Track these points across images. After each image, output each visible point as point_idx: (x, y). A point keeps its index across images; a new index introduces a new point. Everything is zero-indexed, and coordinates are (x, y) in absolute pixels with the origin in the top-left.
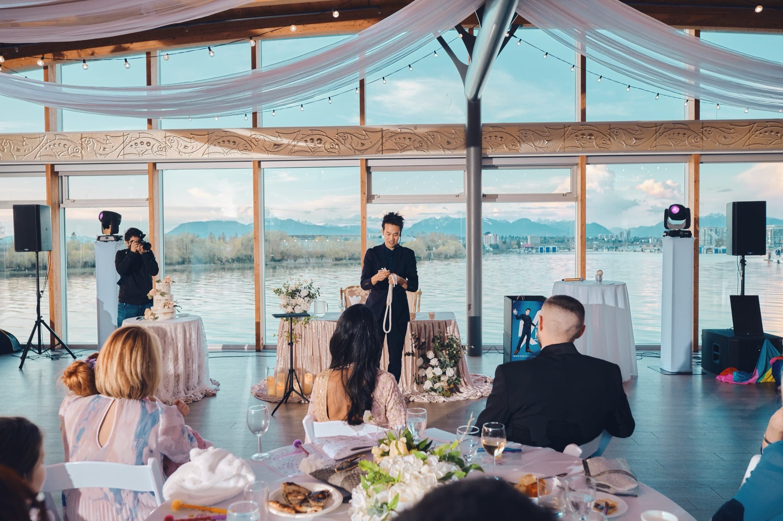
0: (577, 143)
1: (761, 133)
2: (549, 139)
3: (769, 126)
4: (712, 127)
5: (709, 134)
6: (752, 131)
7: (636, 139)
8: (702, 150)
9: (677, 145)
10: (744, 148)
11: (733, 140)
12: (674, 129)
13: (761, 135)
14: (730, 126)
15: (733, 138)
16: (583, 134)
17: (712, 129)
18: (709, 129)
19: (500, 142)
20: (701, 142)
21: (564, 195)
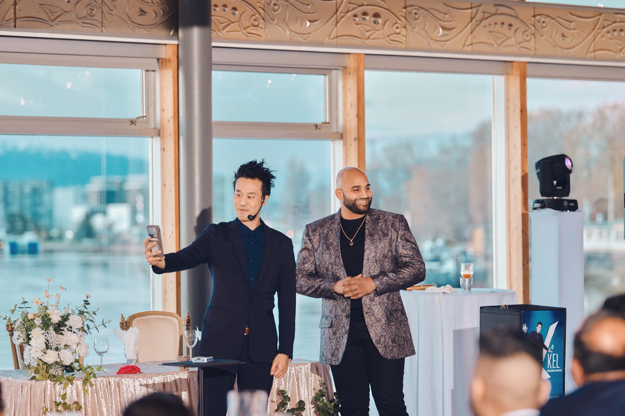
0: (355, 30)
1: (608, 32)
2: (313, 19)
3: (618, 20)
4: (547, 16)
5: (543, 27)
6: (597, 27)
7: (443, 28)
8: (535, 56)
9: (501, 44)
10: (589, 55)
11: (574, 41)
12: (496, 14)
13: (609, 35)
14: (570, 16)
15: (573, 36)
16: (365, 14)
17: (548, 20)
18: (543, 19)
19: (233, 18)
20: (533, 40)
21: (316, 126)
